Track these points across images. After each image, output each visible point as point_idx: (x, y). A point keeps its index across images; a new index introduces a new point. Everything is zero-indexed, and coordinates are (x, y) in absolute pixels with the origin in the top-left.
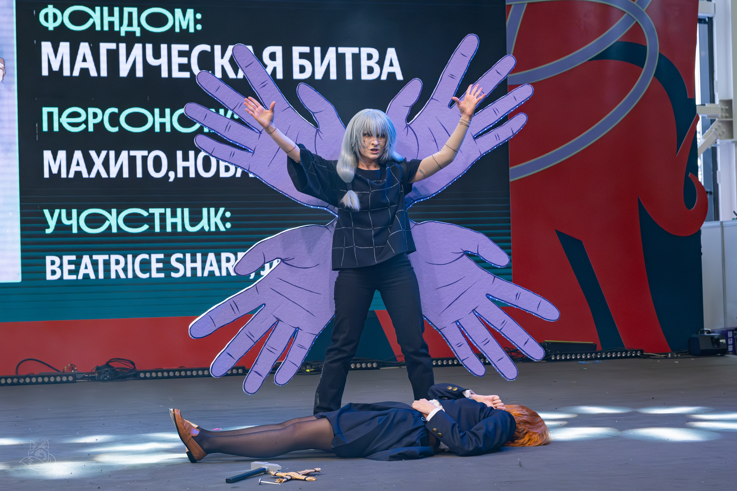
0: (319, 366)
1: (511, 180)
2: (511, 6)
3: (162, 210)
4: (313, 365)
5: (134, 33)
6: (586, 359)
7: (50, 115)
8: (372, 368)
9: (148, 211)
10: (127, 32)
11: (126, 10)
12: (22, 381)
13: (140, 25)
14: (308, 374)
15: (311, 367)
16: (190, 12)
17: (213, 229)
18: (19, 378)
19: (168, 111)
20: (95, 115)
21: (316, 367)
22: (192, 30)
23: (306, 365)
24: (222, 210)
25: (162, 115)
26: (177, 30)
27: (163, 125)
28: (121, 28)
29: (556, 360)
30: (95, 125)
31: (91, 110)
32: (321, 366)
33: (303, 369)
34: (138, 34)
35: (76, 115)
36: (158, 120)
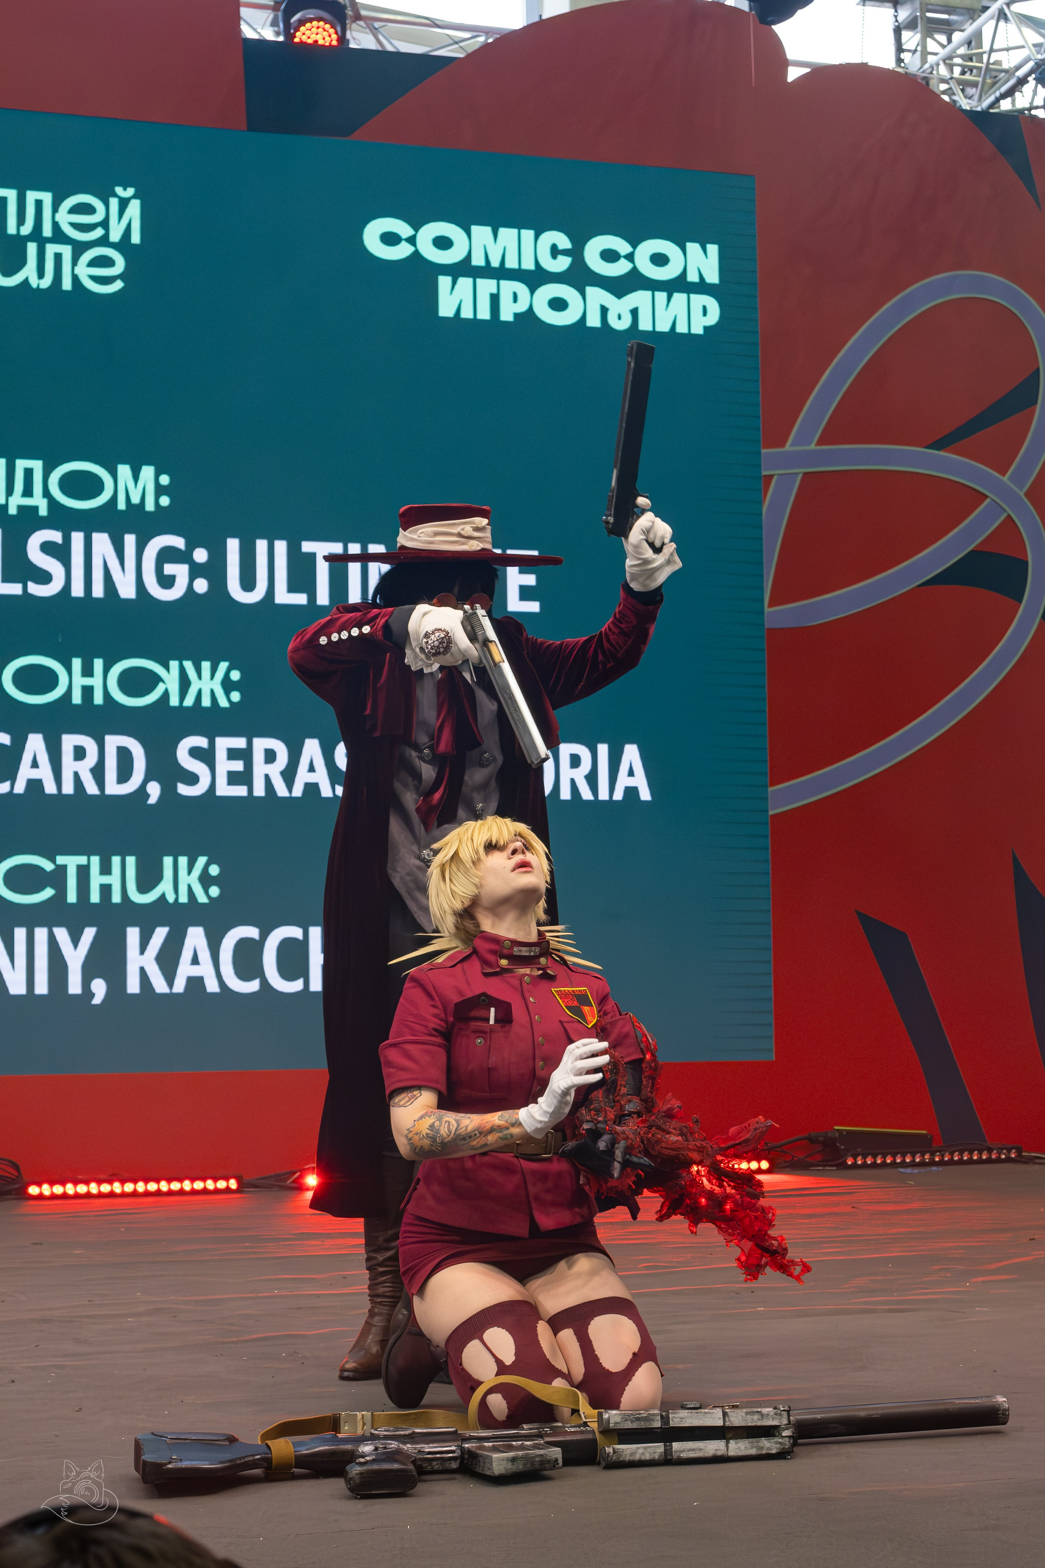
1: (771, 813)
2: (772, 476)
3: (82, 860)
5: (36, 509)
6: (913, 1164)
9: (53, 861)
10: (20, 508)
11: (21, 465)
13: (46, 493)
16: (148, 472)
17: (183, 899)
19: (98, 664)
22: (150, 506)
24: (202, 861)
25: (88, 671)
26: (122, 505)
27: (88, 691)
28: (10, 499)
29: (855, 1166)
34: (43, 512)
36: (79, 681)
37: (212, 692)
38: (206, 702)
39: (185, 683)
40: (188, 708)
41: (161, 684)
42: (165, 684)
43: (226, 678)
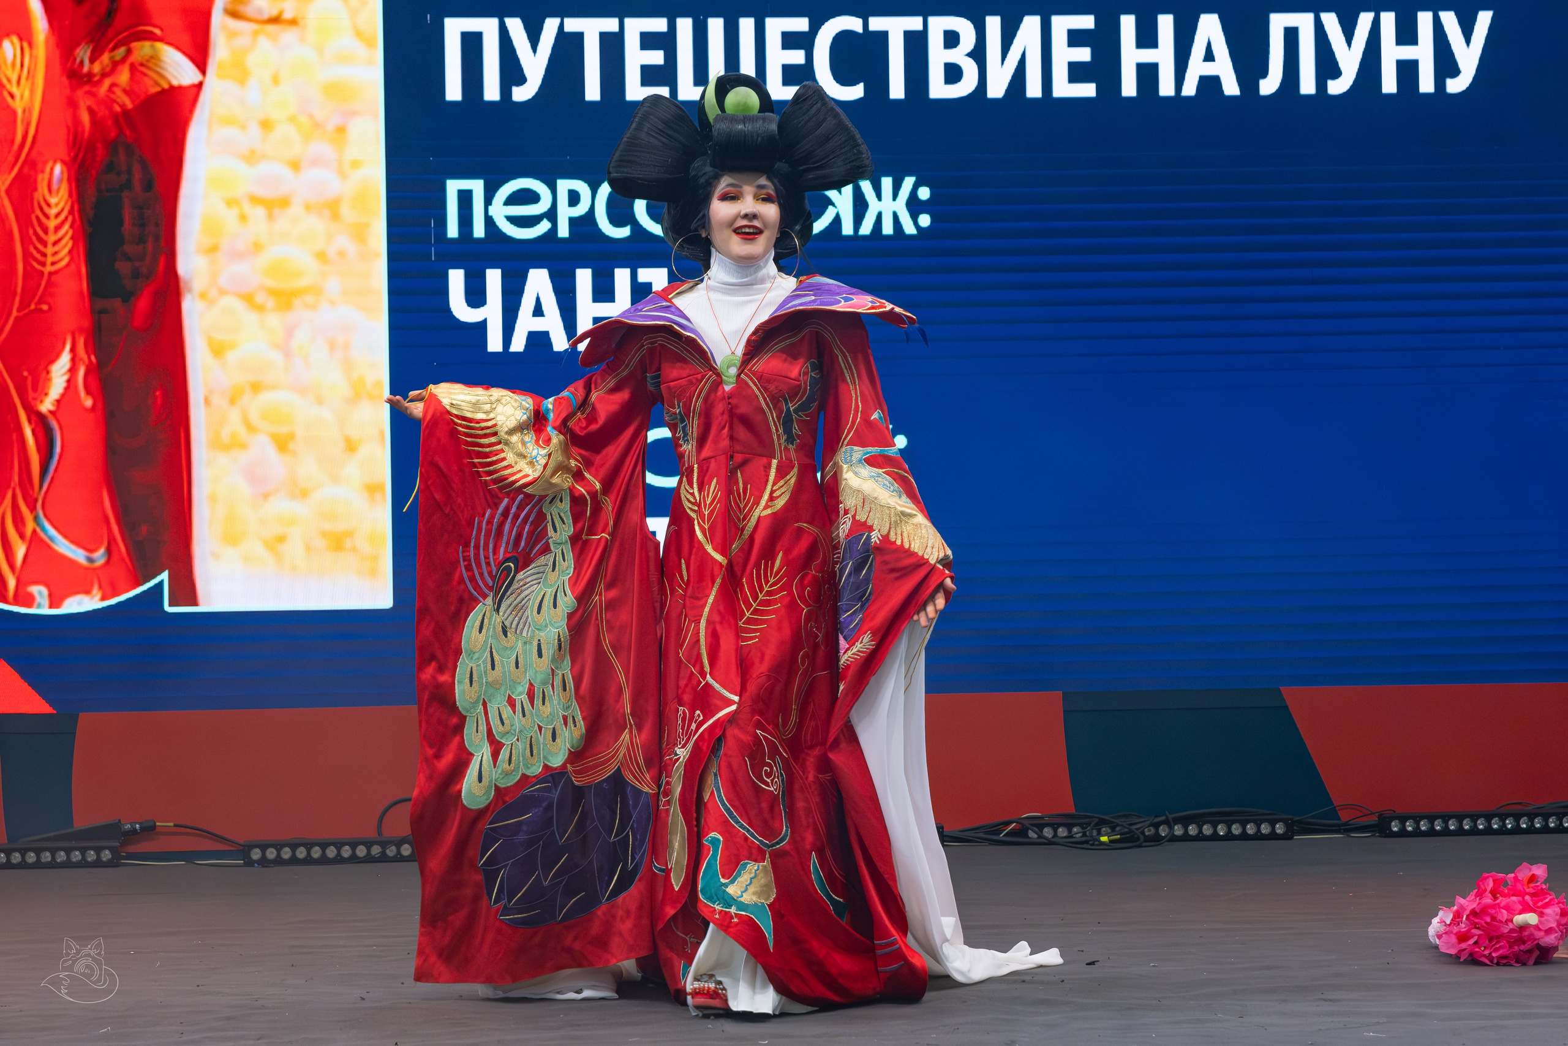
0: (1134, 827)
4: (1118, 825)
7: (465, 198)
8: (1273, 836)
12: (391, 851)
14: (1107, 847)
15: (1113, 829)
18: (384, 845)
20: (574, 198)
21: (1126, 830)
23: (1097, 824)
30: (573, 221)
31: (564, 185)
32: (1137, 829)
33: (1092, 836)
35: (527, 197)
37: (895, 216)
38: (888, 229)
39: (860, 206)
40: (864, 237)
41: (830, 207)
42: (836, 207)
43: (913, 197)
